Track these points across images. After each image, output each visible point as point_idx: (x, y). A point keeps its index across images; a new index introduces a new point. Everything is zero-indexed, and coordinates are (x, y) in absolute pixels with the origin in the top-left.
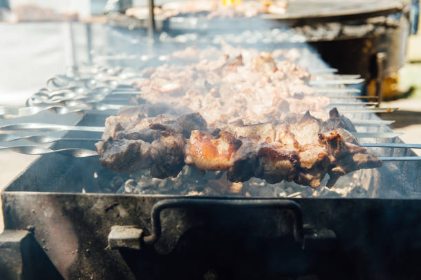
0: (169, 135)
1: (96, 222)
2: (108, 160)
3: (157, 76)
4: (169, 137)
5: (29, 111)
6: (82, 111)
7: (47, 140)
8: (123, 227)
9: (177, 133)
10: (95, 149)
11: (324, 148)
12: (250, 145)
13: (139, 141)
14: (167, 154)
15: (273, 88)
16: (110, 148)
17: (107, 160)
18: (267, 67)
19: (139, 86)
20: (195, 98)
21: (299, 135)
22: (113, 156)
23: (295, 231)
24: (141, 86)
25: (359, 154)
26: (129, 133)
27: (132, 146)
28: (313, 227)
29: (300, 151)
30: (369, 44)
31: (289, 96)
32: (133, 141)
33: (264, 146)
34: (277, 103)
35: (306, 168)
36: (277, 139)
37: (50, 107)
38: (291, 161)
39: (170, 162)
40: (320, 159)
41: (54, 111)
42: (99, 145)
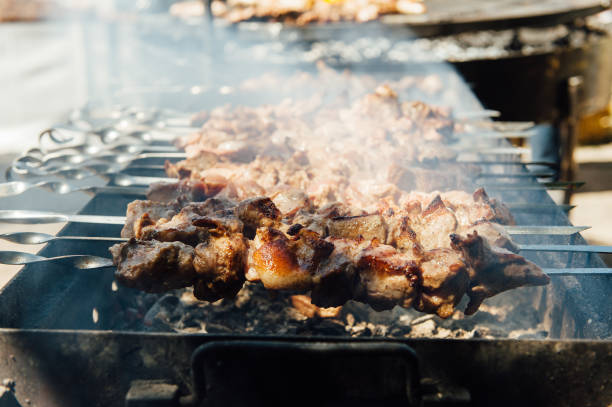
0: (222, 235)
1: (107, 374)
2: (128, 274)
3: (212, 127)
4: (222, 239)
5: (11, 189)
6: (93, 189)
7: (36, 239)
8: (149, 381)
9: (235, 231)
10: (108, 255)
11: (460, 255)
12: (347, 250)
13: (176, 243)
14: (218, 265)
15: (392, 149)
16: (131, 256)
17: (126, 275)
18: (387, 110)
19: (183, 144)
20: (267, 167)
21: (423, 233)
22: (135, 268)
23: (408, 389)
24: (187, 145)
25: (513, 266)
26: (161, 230)
27: (166, 252)
28: (436, 382)
29: (423, 260)
30: (555, 63)
31: (416, 162)
32: (167, 245)
33: (368, 254)
34: (395, 176)
35: (431, 287)
36: (389, 239)
37: (43, 183)
38: (408, 277)
39: (223, 278)
40: (453, 273)
41: (48, 189)
42: (115, 249)
